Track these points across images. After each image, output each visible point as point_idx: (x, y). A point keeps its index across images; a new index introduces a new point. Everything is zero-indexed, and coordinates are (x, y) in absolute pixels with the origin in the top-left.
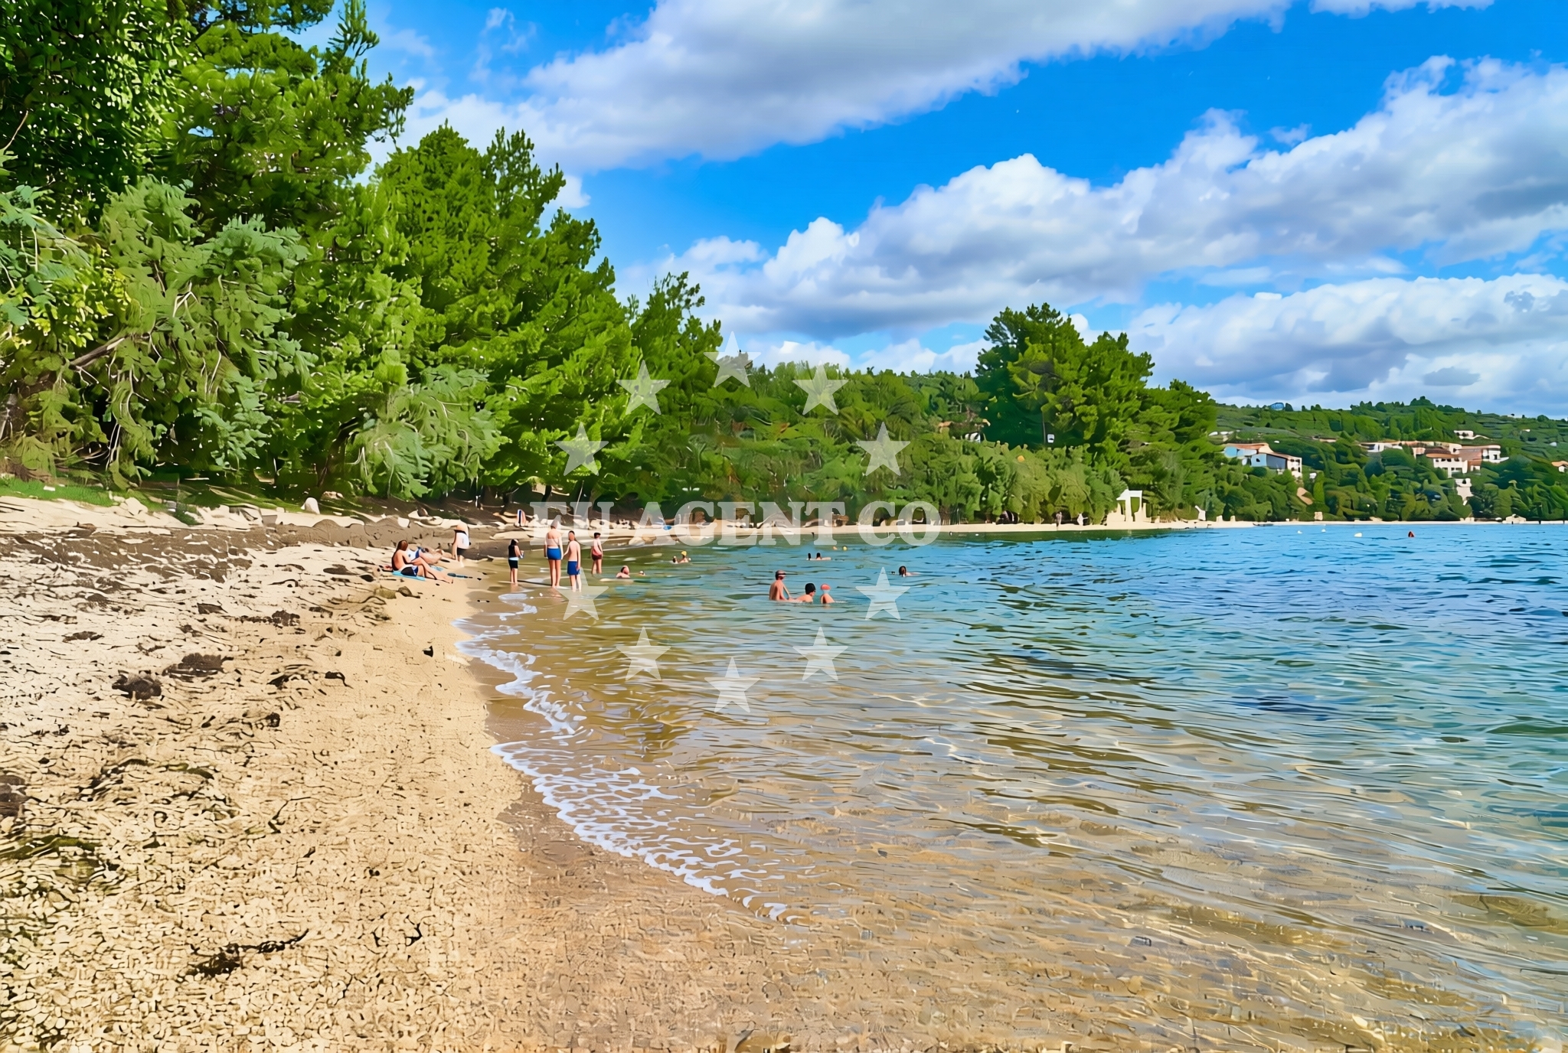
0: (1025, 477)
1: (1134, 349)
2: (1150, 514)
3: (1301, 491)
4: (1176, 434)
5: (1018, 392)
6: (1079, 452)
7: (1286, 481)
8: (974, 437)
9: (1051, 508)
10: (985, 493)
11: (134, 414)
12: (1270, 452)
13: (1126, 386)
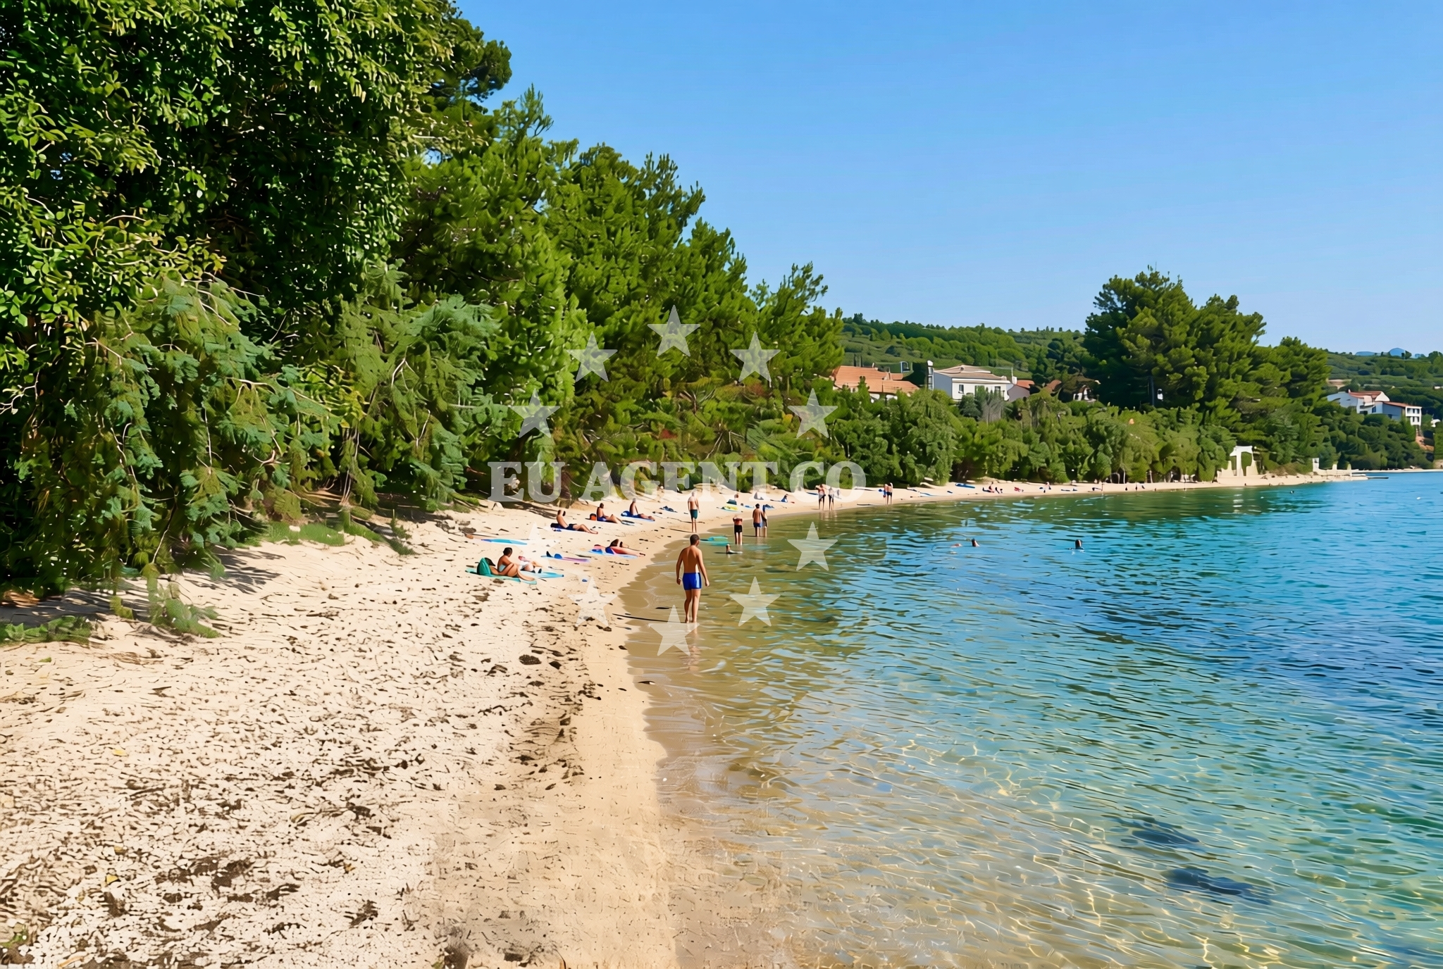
0: (1134, 437)
1: (1244, 310)
2: (1261, 469)
3: (1419, 439)
4: (1289, 390)
5: (1128, 354)
6: (1189, 412)
7: (1403, 429)
8: (1082, 397)
9: (1160, 468)
10: (1095, 455)
11: (360, 465)
12: (1387, 399)
13: (1238, 346)
